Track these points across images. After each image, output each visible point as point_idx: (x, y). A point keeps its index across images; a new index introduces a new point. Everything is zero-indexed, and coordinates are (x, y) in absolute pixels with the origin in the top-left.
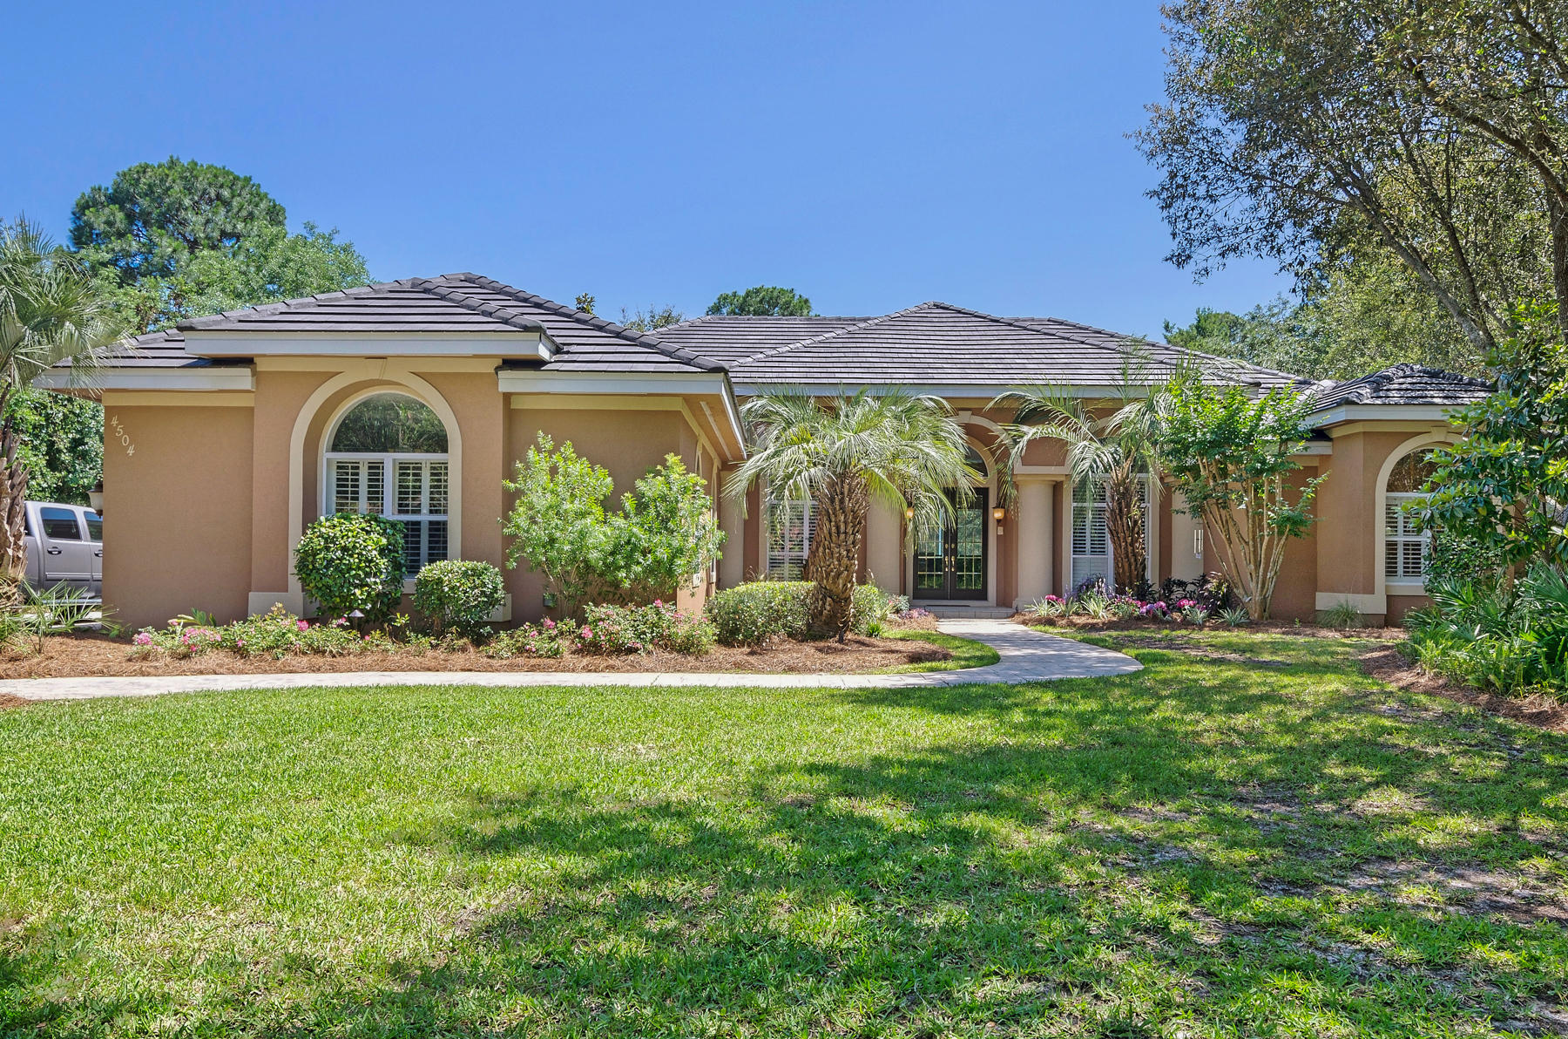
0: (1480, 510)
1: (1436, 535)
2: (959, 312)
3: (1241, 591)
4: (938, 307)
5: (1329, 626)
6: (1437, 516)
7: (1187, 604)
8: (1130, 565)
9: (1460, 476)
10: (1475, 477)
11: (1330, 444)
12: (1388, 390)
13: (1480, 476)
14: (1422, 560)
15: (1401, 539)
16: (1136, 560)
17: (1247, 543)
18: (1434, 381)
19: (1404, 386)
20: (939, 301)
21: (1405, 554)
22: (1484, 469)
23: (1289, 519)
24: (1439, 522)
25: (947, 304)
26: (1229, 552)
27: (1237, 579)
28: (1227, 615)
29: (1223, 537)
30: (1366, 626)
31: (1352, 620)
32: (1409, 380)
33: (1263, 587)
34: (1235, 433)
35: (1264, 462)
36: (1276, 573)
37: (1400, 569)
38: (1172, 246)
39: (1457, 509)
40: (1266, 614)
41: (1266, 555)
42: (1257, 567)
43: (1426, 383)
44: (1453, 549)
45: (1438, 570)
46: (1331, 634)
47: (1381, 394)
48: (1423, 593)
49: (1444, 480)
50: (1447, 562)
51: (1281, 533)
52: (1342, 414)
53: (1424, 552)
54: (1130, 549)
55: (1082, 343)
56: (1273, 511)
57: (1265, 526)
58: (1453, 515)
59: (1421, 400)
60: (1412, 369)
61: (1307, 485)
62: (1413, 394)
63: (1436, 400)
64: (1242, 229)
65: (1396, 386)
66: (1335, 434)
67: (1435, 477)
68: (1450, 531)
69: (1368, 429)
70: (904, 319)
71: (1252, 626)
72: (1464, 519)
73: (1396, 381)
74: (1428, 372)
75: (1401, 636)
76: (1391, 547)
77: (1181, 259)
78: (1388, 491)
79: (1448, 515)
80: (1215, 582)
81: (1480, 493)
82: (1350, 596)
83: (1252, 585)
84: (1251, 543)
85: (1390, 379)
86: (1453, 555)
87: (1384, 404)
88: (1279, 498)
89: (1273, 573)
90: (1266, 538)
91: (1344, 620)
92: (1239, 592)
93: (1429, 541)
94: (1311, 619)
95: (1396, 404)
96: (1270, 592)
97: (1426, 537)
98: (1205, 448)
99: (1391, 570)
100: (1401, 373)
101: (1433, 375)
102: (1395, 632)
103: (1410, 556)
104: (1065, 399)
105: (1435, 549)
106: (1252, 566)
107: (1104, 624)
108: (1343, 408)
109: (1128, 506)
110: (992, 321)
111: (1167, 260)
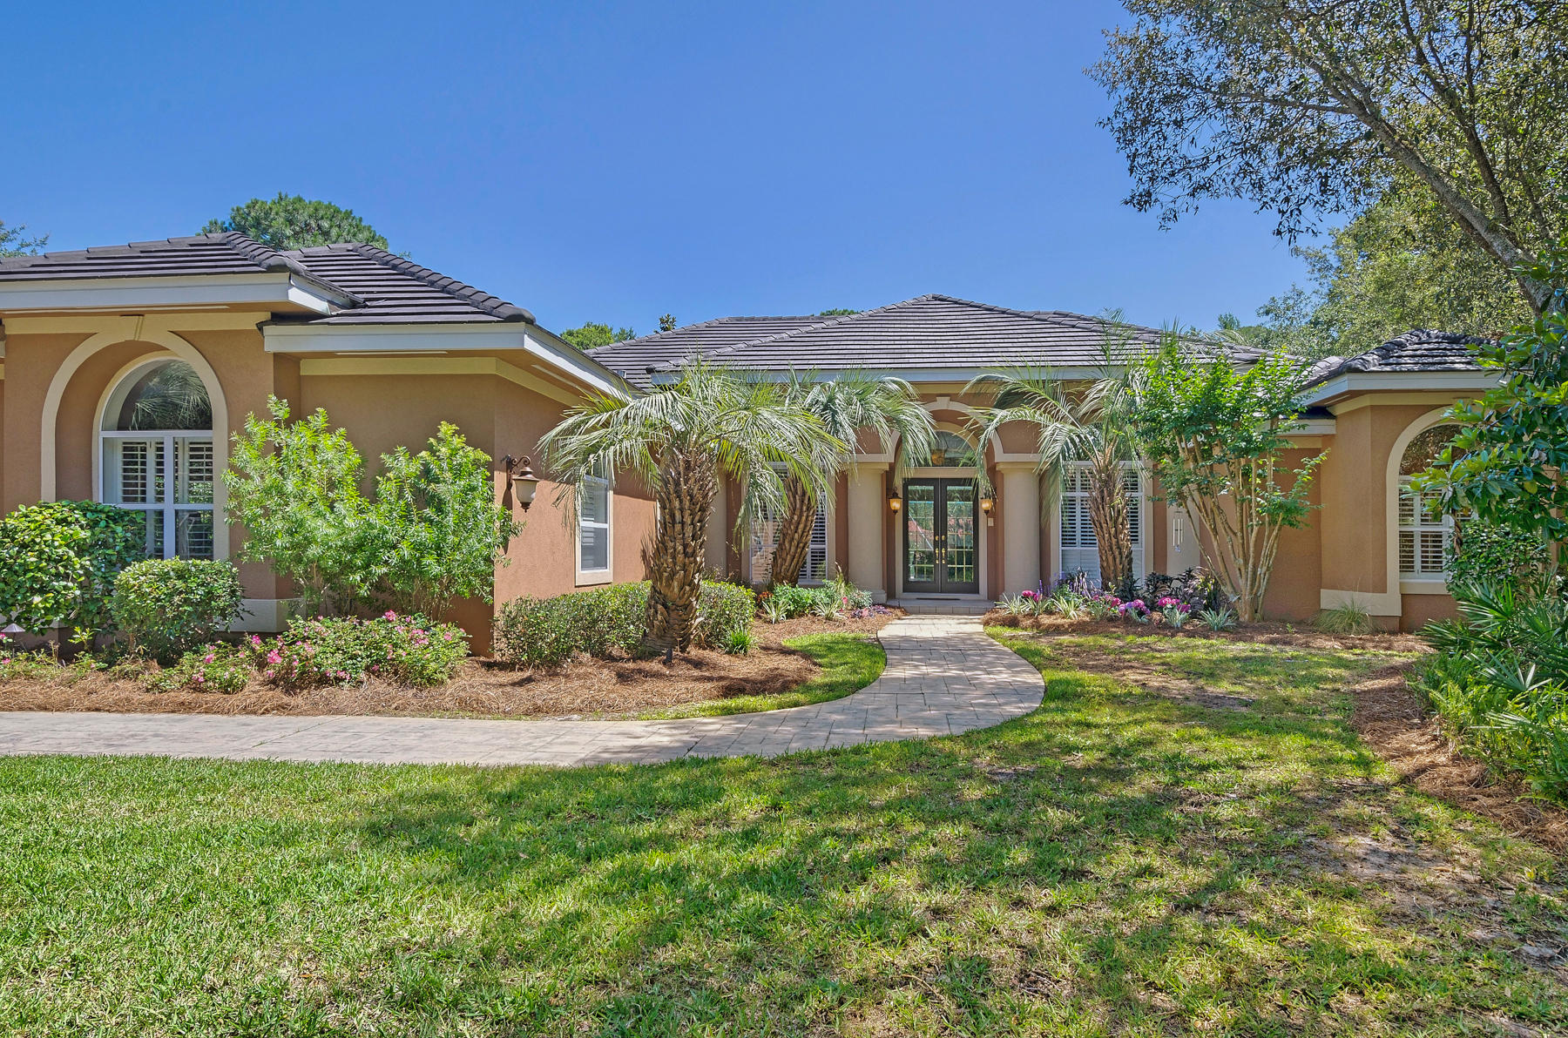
0: (1527, 485)
1: (1461, 524)
2: (956, 303)
3: (1230, 589)
4: (935, 298)
5: (1332, 633)
6: (1461, 493)
7: (1169, 604)
8: (1114, 559)
9: (1495, 438)
10: (1518, 438)
11: (1333, 422)
12: (1400, 357)
13: (1526, 438)
14: (1444, 554)
15: (1417, 528)
16: (1120, 553)
17: (1235, 534)
18: (1455, 346)
19: (1419, 352)
20: (937, 293)
21: (1422, 546)
22: (1530, 427)
23: (1281, 506)
24: (1465, 502)
25: (945, 295)
26: (1215, 544)
27: (1224, 575)
28: (1210, 617)
29: (1208, 527)
30: (1376, 632)
31: (1358, 624)
32: (1426, 346)
33: (1252, 585)
34: (1219, 408)
35: (1249, 440)
36: (1268, 569)
37: (1418, 564)
38: (1131, 185)
39: (1494, 484)
40: (1258, 616)
41: (1255, 545)
42: (1246, 562)
43: (1445, 349)
44: (1482, 541)
45: (1463, 566)
46: (1328, 644)
47: (1391, 360)
48: (1446, 592)
49: (1471, 445)
50: (1474, 556)
51: (1273, 522)
52: (1344, 384)
53: (1446, 544)
54: (1114, 540)
55: (1073, 327)
56: (1262, 497)
57: (1254, 514)
58: (1486, 492)
59: (1438, 367)
60: (1428, 335)
61: (1303, 467)
62: (1430, 360)
63: (1457, 366)
64: (1213, 157)
65: (1411, 353)
66: (1339, 410)
67: (1459, 441)
68: (1482, 516)
69: (1378, 402)
70: (901, 310)
71: (1237, 631)
72: (1503, 498)
73: (1410, 347)
74: (1448, 338)
75: (1418, 647)
76: (1406, 538)
77: (1143, 200)
78: (1400, 474)
79: (1478, 493)
80: (1201, 579)
81: (1525, 461)
82: (1357, 595)
83: (1242, 582)
84: (1239, 534)
85: (1401, 346)
86: (1481, 547)
87: (1395, 371)
88: (1270, 483)
89: (1265, 568)
90: (1255, 529)
91: (1350, 625)
92: (1226, 589)
93: (1451, 531)
94: (1311, 623)
95: (1409, 371)
96: (1262, 591)
97: (1448, 524)
98: (1183, 426)
99: (1406, 565)
100: (1415, 339)
101: (1454, 340)
102: (1410, 640)
103: (1429, 549)
104: (1044, 382)
105: (1460, 543)
106: (1241, 561)
107: (1071, 625)
108: (1346, 377)
109: (1111, 494)
110: (987, 309)
111: (1126, 203)
